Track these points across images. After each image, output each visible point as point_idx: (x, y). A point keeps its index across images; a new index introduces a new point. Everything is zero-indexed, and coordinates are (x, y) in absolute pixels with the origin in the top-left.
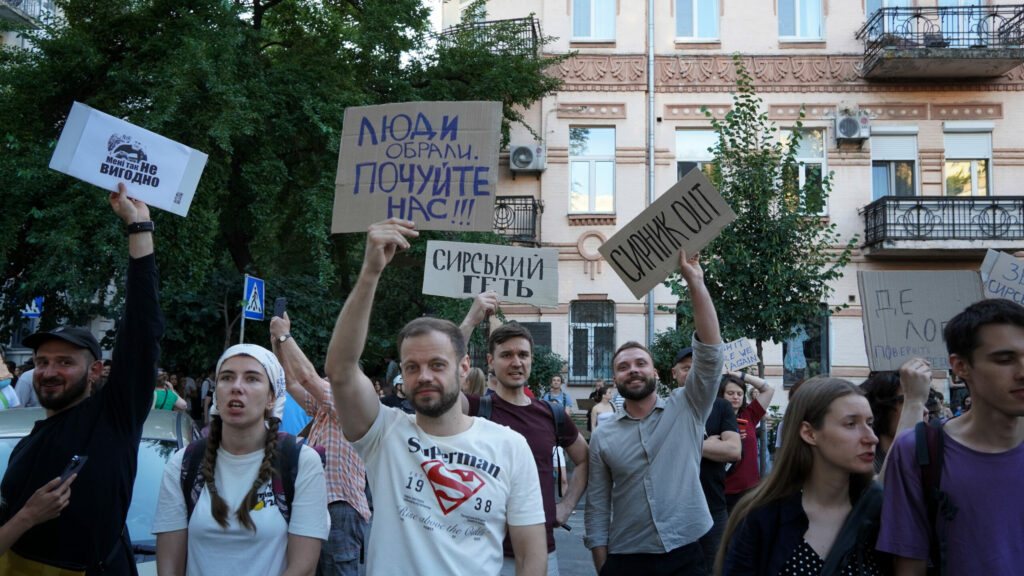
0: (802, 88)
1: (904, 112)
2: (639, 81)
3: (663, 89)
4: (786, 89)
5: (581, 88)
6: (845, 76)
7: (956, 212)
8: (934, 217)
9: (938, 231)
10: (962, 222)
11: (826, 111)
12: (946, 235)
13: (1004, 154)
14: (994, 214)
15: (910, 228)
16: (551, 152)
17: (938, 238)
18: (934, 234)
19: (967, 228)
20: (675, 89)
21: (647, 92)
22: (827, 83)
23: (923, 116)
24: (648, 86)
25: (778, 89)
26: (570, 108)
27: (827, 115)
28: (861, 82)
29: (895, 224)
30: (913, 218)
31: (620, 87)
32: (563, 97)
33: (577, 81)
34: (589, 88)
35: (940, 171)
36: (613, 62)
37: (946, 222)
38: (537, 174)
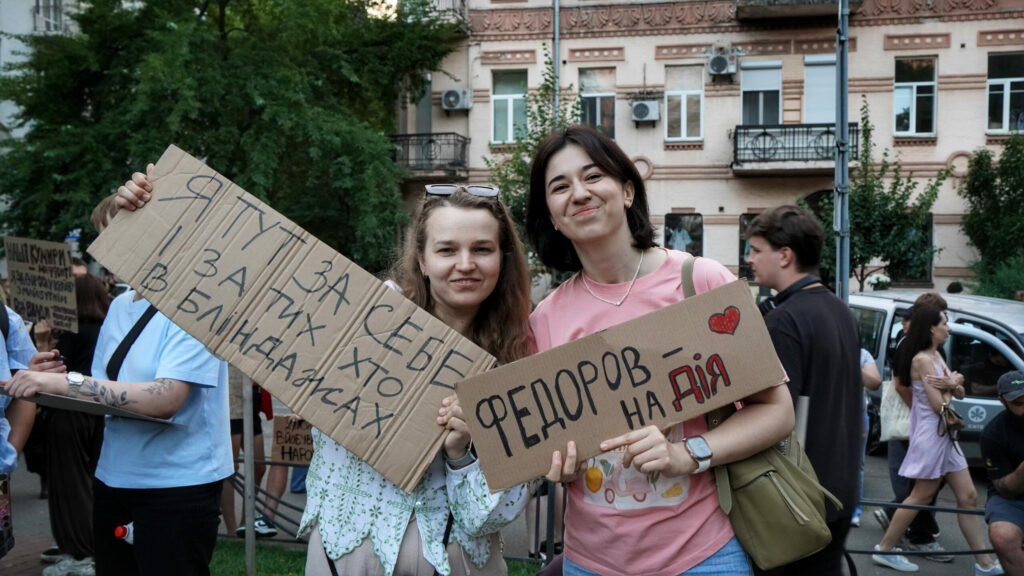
0: (684, 31)
1: (770, 48)
2: (547, 30)
3: (568, 36)
4: (670, 31)
5: (499, 38)
6: (720, 18)
7: (796, 137)
8: (777, 142)
9: (781, 154)
10: (801, 145)
11: (704, 49)
12: (787, 157)
13: (857, 83)
14: (828, 139)
15: (757, 152)
16: (477, 94)
17: (779, 160)
18: (777, 157)
19: (805, 151)
20: (577, 36)
21: (554, 39)
22: (705, 25)
23: (786, 51)
24: (554, 33)
25: (663, 32)
26: (491, 55)
27: (705, 53)
28: (734, 23)
29: (745, 149)
30: (760, 143)
31: (531, 36)
32: (487, 47)
33: (496, 32)
34: (506, 37)
35: (799, 99)
36: (526, 15)
37: (787, 146)
38: (465, 112)
